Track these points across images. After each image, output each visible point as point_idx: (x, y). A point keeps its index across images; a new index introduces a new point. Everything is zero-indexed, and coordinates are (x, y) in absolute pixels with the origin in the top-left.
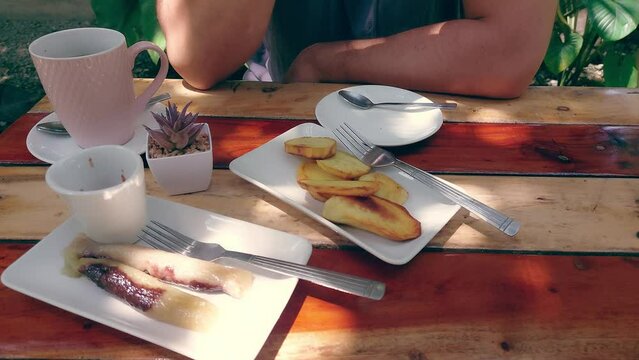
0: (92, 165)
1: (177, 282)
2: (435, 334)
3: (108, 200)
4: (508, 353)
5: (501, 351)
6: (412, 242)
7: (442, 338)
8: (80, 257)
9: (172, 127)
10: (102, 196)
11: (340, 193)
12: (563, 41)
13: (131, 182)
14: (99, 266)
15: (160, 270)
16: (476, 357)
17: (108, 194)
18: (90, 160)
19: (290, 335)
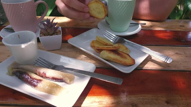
0: (19, 38)
1: (47, 78)
2: (141, 98)
3: (23, 48)
4: (169, 105)
5: (166, 104)
6: (132, 66)
7: (144, 99)
8: (13, 68)
9: (48, 27)
10: (21, 46)
11: (106, 49)
12: (176, 12)
13: (32, 42)
14: (19, 71)
15: (41, 73)
16: (157, 106)
17: (23, 46)
18: (19, 36)
19: (87, 97)
